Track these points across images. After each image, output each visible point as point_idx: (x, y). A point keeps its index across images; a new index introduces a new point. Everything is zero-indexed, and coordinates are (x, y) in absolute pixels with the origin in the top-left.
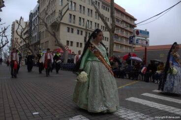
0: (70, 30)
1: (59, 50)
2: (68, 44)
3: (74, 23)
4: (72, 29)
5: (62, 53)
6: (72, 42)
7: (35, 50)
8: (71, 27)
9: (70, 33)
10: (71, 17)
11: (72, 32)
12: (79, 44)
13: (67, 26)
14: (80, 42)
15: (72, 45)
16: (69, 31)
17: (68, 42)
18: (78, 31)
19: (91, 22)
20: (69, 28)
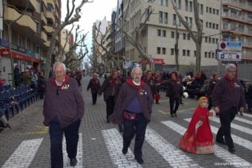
0: (162, 33)
2: (159, 53)
3: (166, 23)
4: (165, 32)
6: (164, 49)
8: (162, 29)
9: (161, 38)
10: (161, 16)
11: (165, 35)
12: (174, 51)
13: (157, 28)
15: (164, 53)
16: (160, 35)
17: (159, 49)
18: (173, 33)
19: (191, 19)
20: (160, 31)
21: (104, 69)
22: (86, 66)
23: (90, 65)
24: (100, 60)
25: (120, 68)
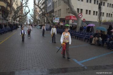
1: (70, 17)
2: (78, 12)
5: (73, 20)
6: (82, 10)
7: (50, 17)
11: (82, 0)
12: (88, 12)
14: (89, 10)
16: (79, 0)
21: (40, 22)
22: (30, 21)
23: (32, 21)
24: (37, 18)
25: (51, 22)
